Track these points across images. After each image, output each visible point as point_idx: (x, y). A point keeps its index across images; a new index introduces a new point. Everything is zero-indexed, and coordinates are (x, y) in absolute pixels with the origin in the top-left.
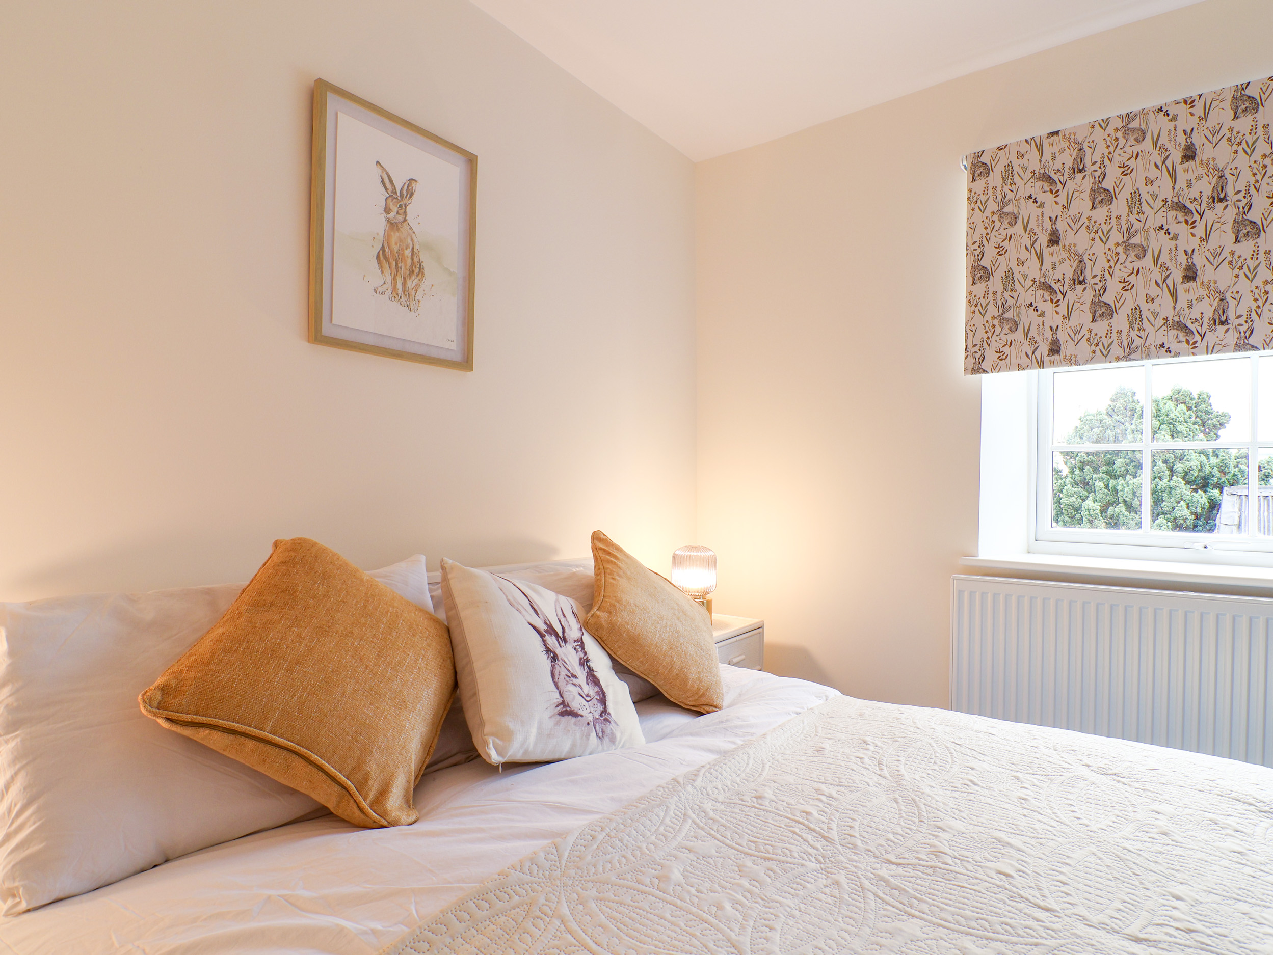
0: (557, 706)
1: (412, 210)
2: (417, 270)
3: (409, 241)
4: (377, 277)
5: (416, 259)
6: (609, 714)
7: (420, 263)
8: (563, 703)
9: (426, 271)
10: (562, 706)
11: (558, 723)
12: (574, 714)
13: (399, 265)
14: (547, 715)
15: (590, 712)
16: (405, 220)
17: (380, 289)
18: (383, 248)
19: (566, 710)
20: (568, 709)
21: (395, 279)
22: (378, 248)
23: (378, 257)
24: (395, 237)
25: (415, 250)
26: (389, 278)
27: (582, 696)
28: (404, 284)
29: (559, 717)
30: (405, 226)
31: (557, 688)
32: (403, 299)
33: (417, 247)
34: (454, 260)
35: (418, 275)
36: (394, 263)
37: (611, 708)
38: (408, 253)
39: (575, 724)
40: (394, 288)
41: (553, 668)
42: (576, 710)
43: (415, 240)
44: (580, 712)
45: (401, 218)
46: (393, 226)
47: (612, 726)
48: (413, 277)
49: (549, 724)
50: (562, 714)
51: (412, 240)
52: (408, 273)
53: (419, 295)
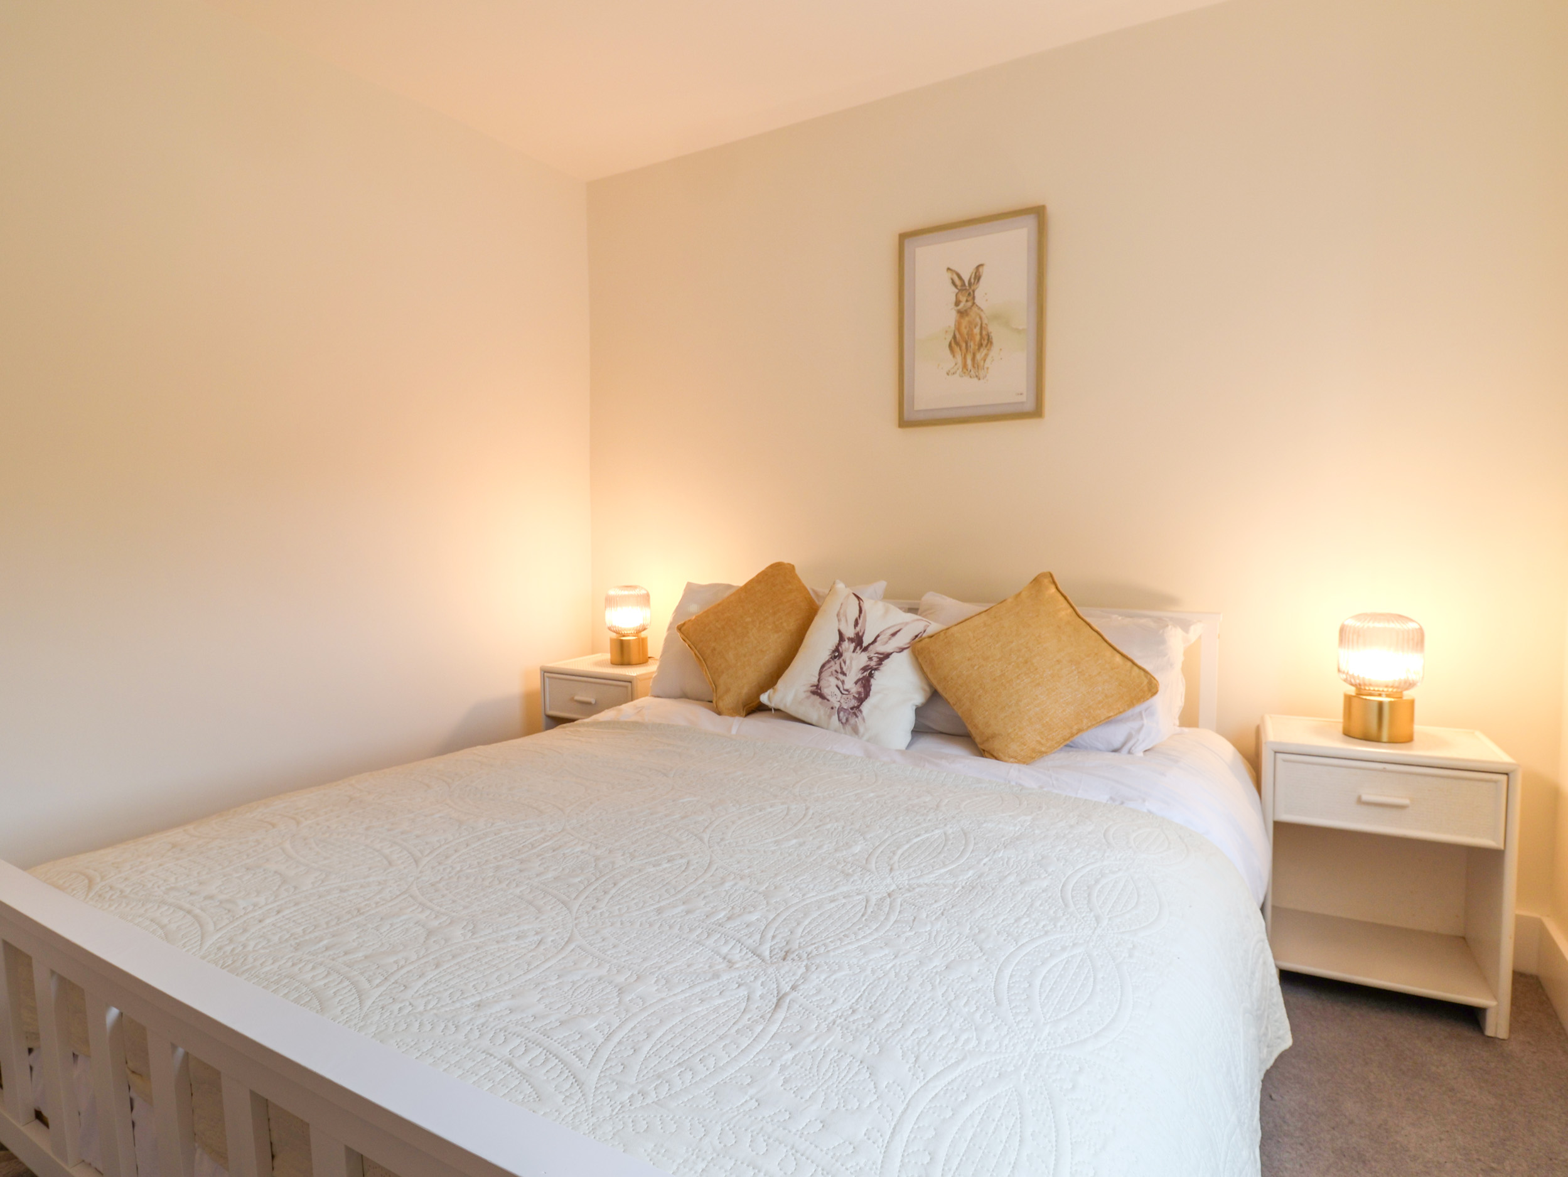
0: (812, 686)
1: (979, 294)
2: (985, 343)
3: (978, 320)
4: (949, 361)
5: (984, 333)
6: (861, 711)
7: (988, 335)
8: (817, 686)
9: (994, 340)
10: (815, 688)
11: (808, 697)
12: (822, 697)
13: (969, 345)
14: (805, 688)
15: (839, 701)
16: (974, 303)
17: (952, 371)
18: (954, 337)
19: (817, 692)
20: (819, 691)
21: (965, 358)
22: (950, 337)
23: (950, 346)
24: (965, 322)
25: (984, 325)
26: (959, 358)
27: (839, 689)
28: (974, 359)
29: (809, 694)
30: (975, 309)
31: (820, 673)
32: (972, 372)
33: (985, 321)
34: (1023, 319)
35: (986, 346)
36: (964, 345)
37: (866, 707)
38: (977, 331)
39: (820, 703)
40: (965, 366)
41: (828, 662)
42: (825, 695)
43: (983, 316)
44: (829, 697)
45: (970, 304)
46: (962, 313)
47: (859, 720)
48: (982, 350)
49: (802, 695)
50: (814, 693)
51: (981, 318)
52: (977, 347)
53: (988, 364)
